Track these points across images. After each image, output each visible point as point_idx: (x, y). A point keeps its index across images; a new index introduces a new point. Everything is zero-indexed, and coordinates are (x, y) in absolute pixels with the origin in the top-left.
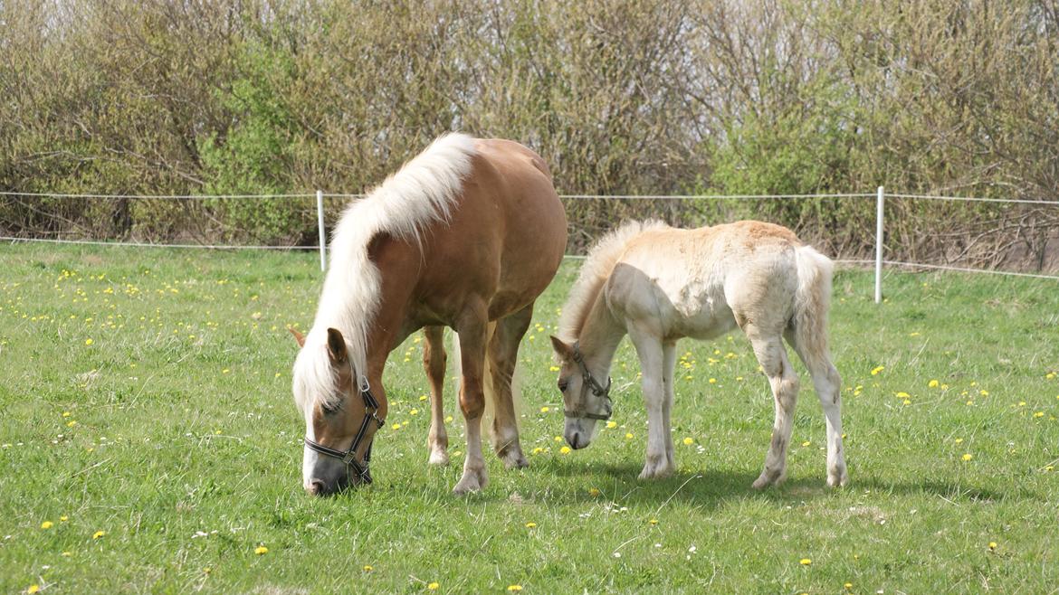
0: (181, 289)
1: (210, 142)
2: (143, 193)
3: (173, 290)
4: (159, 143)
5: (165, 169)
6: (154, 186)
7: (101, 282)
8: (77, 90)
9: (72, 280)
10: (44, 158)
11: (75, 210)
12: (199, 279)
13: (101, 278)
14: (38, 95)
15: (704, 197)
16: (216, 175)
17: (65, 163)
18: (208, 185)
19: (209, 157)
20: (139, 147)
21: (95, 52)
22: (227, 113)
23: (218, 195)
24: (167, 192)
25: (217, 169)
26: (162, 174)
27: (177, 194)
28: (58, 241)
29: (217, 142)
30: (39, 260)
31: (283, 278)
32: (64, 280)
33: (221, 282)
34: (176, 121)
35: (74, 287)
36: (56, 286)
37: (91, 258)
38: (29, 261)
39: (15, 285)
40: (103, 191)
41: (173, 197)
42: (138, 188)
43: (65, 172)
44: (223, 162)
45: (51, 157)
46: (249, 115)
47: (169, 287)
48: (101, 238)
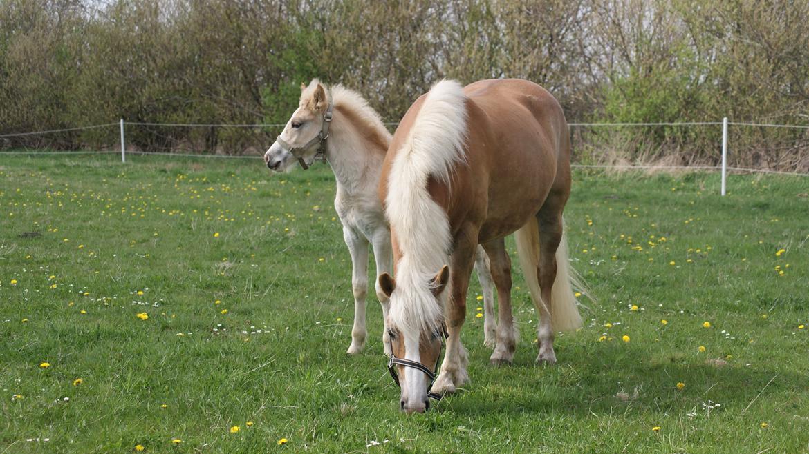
0: (258, 187)
1: (268, 90)
2: (225, 123)
3: (253, 188)
4: (235, 91)
5: (239, 107)
6: (232, 118)
7: (204, 183)
8: (183, 57)
9: (185, 181)
10: (163, 101)
11: (181, 134)
12: (268, 180)
13: (204, 179)
14: (159, 61)
15: (599, 124)
16: (272, 111)
17: (175, 104)
18: (268, 118)
19: (266, 100)
20: (223, 93)
21: (195, 33)
22: (279, 71)
23: (273, 123)
24: (241, 122)
25: (273, 108)
26: (237, 110)
27: (247, 123)
28: (171, 154)
29: (272, 89)
30: (163, 168)
31: (323, 180)
32: (180, 181)
33: (283, 182)
34: (246, 77)
35: (187, 186)
36: (176, 186)
37: (195, 166)
38: (156, 168)
39: (150, 185)
40: (200, 121)
41: (245, 125)
42: (222, 120)
43: (175, 110)
44: (276, 103)
45: (167, 100)
46: (293, 72)
47: (249, 186)
48: (199, 152)
